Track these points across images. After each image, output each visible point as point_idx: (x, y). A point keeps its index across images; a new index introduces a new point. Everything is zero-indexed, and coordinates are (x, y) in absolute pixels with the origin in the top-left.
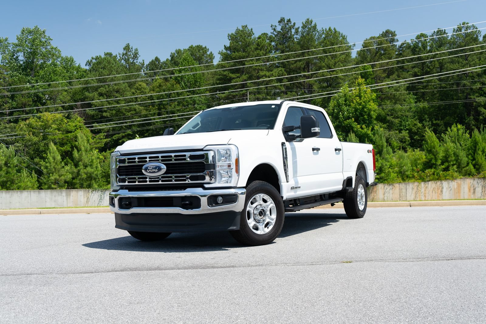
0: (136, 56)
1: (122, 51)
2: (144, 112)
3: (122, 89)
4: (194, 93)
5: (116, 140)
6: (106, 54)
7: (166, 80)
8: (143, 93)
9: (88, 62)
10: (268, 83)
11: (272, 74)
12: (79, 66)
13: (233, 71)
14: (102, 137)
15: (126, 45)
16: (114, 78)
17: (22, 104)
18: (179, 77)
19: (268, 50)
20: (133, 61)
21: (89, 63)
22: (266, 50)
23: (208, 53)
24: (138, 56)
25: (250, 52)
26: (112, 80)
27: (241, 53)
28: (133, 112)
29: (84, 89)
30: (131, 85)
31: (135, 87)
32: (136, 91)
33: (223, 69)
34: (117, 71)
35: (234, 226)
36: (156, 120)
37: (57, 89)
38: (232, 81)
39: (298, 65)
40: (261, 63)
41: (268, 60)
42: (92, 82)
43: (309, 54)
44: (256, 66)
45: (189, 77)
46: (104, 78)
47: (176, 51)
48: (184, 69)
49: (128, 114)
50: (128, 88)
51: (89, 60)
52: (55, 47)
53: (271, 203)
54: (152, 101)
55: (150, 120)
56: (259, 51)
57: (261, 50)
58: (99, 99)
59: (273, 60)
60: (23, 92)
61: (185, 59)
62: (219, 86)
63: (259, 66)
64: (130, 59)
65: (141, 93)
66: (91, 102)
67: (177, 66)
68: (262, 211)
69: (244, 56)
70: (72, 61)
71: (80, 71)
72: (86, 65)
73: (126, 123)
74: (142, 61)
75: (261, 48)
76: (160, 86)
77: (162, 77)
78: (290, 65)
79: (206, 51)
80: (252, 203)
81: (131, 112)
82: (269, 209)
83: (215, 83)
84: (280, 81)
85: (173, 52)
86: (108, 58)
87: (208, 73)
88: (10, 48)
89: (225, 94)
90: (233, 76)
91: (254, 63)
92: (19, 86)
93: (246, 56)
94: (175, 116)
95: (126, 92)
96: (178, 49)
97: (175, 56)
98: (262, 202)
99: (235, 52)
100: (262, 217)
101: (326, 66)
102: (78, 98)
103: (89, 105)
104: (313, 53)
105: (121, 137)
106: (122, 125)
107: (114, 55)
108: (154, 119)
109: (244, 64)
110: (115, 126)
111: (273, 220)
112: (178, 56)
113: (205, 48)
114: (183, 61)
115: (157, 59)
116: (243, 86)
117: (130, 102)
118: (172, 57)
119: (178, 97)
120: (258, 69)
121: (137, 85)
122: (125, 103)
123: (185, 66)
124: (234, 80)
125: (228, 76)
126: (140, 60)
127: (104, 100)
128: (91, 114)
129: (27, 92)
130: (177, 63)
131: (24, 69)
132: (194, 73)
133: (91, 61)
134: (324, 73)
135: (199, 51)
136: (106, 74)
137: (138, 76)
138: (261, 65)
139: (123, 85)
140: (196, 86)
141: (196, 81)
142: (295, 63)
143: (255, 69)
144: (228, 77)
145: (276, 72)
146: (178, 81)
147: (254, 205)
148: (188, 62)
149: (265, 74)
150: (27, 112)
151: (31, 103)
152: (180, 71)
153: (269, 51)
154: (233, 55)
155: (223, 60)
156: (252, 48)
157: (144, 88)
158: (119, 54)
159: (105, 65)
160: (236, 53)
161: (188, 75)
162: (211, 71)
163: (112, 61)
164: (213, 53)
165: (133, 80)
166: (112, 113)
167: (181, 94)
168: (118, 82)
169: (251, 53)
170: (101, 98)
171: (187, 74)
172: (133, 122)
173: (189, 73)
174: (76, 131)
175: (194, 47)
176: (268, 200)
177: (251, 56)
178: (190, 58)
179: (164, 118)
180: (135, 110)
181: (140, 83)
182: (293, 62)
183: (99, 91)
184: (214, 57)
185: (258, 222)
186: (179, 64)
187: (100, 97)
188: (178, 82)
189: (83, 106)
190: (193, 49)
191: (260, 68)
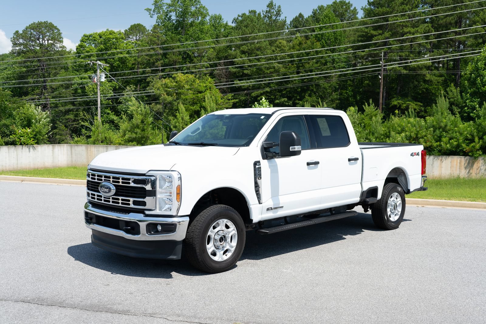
0: (278, 13)
1: (265, 9)
2: (283, 70)
3: (263, 47)
4: (333, 51)
5: (255, 97)
6: (251, 12)
7: (307, 37)
8: (283, 51)
9: (234, 19)
10: (412, 40)
11: (417, 30)
12: (226, 23)
13: (375, 28)
14: (230, 98)
15: (269, 2)
16: (256, 36)
17: (173, 62)
18: (319, 34)
19: (414, 5)
20: (276, 18)
21: (235, 21)
22: (413, 4)
23: (352, 9)
24: (281, 13)
25: (394, 7)
26: (254, 38)
27: (385, 9)
28: (272, 70)
29: (228, 46)
30: (271, 43)
31: (276, 45)
32: (276, 49)
33: (365, 26)
34: (259, 30)
35: (175, 255)
36: (295, 78)
37: (204, 47)
38: (373, 38)
39: (448, 20)
40: (406, 19)
41: (414, 16)
42: (236, 40)
43: (462, 8)
44: (401, 22)
45: (329, 35)
46: (246, 37)
47: (319, 7)
48: (325, 27)
49: (267, 71)
50: (269, 47)
51: (235, 18)
52: (203, 6)
53: (234, 230)
54: (292, 59)
55: (289, 78)
56: (405, 6)
57: (407, 5)
58: (241, 57)
59: (420, 15)
60: (174, 50)
61: (326, 16)
62: (360, 44)
63: (404, 22)
64: (273, 17)
65: (281, 50)
66: (233, 60)
67: (318, 23)
68: (223, 237)
69: (388, 12)
70: (220, 19)
71: (227, 29)
72: (232, 22)
73: (265, 80)
74: (284, 18)
75: (407, 3)
76: (300, 44)
77: (303, 34)
78: (438, 21)
79: (349, 6)
80: (214, 228)
81: (270, 70)
82: (230, 236)
83: (356, 40)
84: (427, 38)
85: (315, 9)
86: (251, 17)
87: (350, 30)
88: (164, 8)
89: (365, 53)
90: (374, 33)
91: (399, 19)
92: (171, 45)
93: (390, 12)
94: (313, 75)
95: (266, 50)
96: (320, 5)
97: (317, 12)
98: (224, 228)
99: (378, 8)
100: (222, 243)
101: (480, 21)
102: (222, 56)
103: (232, 63)
104: (467, 7)
105: (260, 94)
106: (261, 83)
107: (258, 12)
108: (293, 77)
109: (388, 21)
110: (254, 83)
111: (232, 247)
112: (320, 12)
113: (349, 3)
114: (324, 18)
115: (301, 15)
116: (385, 44)
117: (270, 59)
118: (314, 13)
119: (317, 55)
120: (402, 25)
121: (278, 43)
122: (265, 61)
123: (325, 23)
124: (376, 38)
125: (369, 33)
126: (282, 18)
127: (246, 58)
128: (233, 71)
129: (178, 50)
130: (318, 20)
131: (176, 28)
132: (334, 30)
133: (237, 18)
134: (477, 29)
135: (342, 6)
136: (249, 32)
137: (279, 34)
138: (406, 21)
139: (265, 43)
140: (336, 43)
141: (336, 39)
142: (444, 18)
143: (399, 26)
144: (369, 35)
145: (422, 28)
146: (318, 38)
147: (216, 230)
148: (329, 19)
149: (410, 31)
150: (177, 69)
151: (181, 60)
152: (321, 29)
153: (416, 6)
154: (376, 11)
155: (365, 17)
156: (397, 3)
157: (284, 46)
158: (263, 11)
159: (248, 24)
160: (380, 9)
161: (328, 33)
162: (353, 28)
163: (255, 19)
164: (356, 9)
165: (274, 38)
166: (253, 71)
167: (320, 52)
168: (260, 40)
169: (396, 8)
170: (243, 56)
171: (328, 31)
172: (272, 80)
173: (330, 31)
174: (206, 91)
175: (337, 3)
176: (230, 226)
177: (396, 11)
178: (332, 15)
179: (302, 76)
180: (274, 68)
181: (280, 41)
182: (443, 17)
183: (241, 49)
184: (358, 12)
185: (217, 248)
186: (320, 21)
187: (242, 54)
188: (319, 40)
189: (226, 64)
190: (336, 5)
191: (404, 24)
